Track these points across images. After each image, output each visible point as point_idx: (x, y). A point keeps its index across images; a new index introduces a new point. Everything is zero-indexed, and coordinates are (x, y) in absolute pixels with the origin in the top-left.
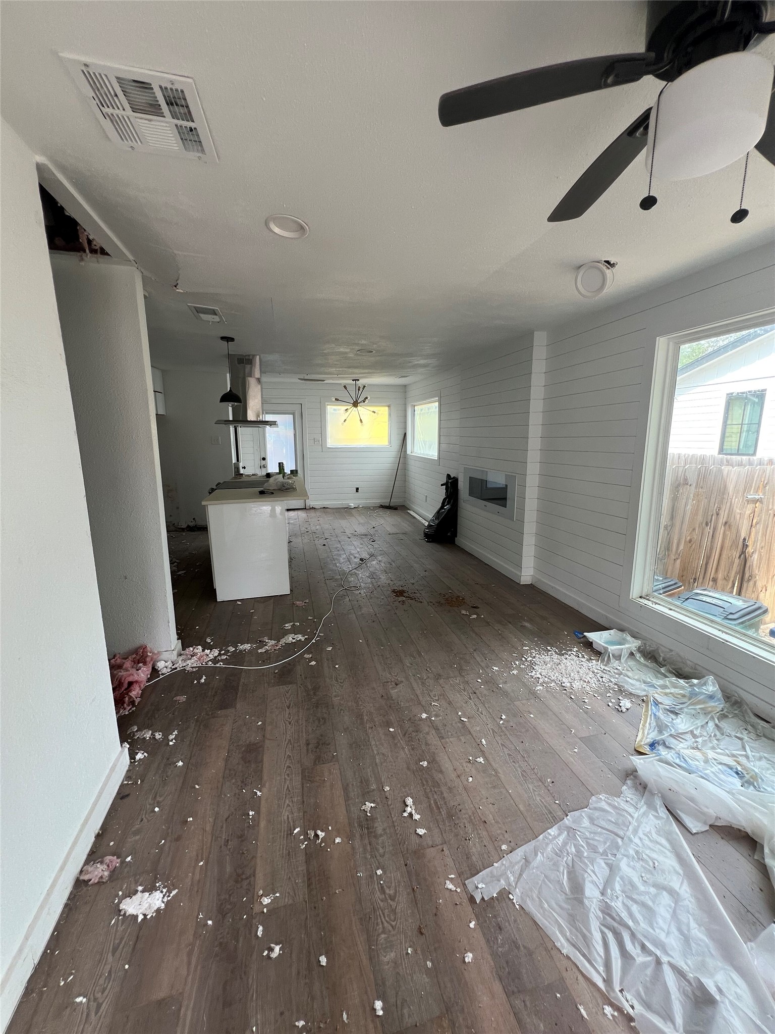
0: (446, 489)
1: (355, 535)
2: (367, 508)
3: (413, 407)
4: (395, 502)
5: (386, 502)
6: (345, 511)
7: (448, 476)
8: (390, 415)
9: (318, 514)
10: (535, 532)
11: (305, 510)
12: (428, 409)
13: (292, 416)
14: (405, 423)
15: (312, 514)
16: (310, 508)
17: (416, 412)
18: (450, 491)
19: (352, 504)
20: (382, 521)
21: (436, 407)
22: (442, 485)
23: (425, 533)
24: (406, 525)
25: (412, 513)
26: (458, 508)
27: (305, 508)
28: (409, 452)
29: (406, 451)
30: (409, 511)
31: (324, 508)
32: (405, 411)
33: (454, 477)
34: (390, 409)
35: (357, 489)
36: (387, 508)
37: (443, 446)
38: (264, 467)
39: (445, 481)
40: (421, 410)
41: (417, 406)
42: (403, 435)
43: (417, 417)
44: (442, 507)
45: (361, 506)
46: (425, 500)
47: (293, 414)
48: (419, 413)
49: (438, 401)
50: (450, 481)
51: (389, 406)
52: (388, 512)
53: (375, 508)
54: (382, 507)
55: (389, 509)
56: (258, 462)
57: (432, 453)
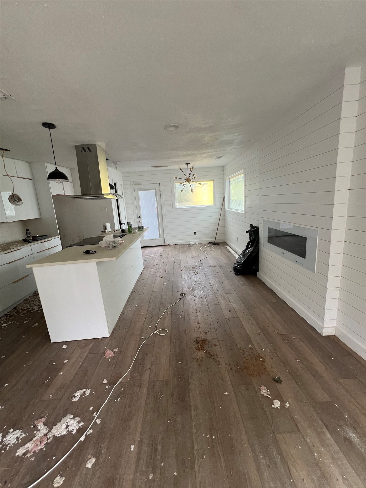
0: (250, 235)
1: (186, 268)
2: (201, 244)
3: (228, 180)
4: (218, 240)
5: (212, 240)
6: (186, 247)
7: (251, 225)
8: (214, 186)
9: (171, 249)
10: (339, 286)
11: (164, 247)
12: (238, 179)
13: (154, 191)
14: (224, 190)
15: (167, 249)
16: (167, 245)
17: (230, 183)
18: (253, 237)
19: (192, 242)
20: (207, 255)
21: (243, 177)
22: (247, 232)
23: (234, 268)
24: (223, 258)
25: (228, 247)
26: (259, 250)
27: (165, 245)
28: (226, 208)
29: (224, 208)
30: (226, 246)
31: (175, 244)
32: (224, 182)
33: (256, 227)
34: (214, 182)
35: (195, 233)
36: (213, 244)
37: (247, 203)
38: (140, 222)
39: (248, 229)
40: (234, 181)
41: (231, 178)
42: (223, 198)
43: (231, 186)
44: (247, 249)
45: (197, 243)
46: (236, 240)
47: (155, 189)
48: (232, 182)
49: (243, 173)
50: (252, 230)
51: (213, 181)
52: (213, 247)
53: (205, 244)
54: (210, 243)
55: (215, 244)
56: (137, 219)
57: (241, 209)
